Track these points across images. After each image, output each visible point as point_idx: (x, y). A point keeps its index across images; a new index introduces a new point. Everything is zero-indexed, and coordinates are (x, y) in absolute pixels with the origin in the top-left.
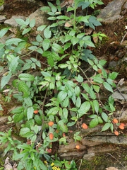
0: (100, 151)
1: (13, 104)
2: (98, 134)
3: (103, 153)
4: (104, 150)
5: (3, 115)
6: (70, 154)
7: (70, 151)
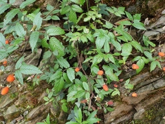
0: (149, 104)
1: (41, 90)
2: (142, 84)
3: (152, 105)
4: (153, 101)
5: (34, 107)
6: (118, 121)
7: (117, 118)
